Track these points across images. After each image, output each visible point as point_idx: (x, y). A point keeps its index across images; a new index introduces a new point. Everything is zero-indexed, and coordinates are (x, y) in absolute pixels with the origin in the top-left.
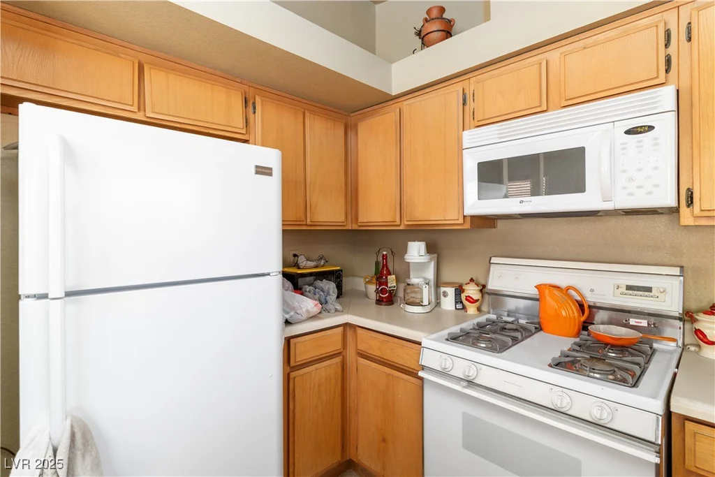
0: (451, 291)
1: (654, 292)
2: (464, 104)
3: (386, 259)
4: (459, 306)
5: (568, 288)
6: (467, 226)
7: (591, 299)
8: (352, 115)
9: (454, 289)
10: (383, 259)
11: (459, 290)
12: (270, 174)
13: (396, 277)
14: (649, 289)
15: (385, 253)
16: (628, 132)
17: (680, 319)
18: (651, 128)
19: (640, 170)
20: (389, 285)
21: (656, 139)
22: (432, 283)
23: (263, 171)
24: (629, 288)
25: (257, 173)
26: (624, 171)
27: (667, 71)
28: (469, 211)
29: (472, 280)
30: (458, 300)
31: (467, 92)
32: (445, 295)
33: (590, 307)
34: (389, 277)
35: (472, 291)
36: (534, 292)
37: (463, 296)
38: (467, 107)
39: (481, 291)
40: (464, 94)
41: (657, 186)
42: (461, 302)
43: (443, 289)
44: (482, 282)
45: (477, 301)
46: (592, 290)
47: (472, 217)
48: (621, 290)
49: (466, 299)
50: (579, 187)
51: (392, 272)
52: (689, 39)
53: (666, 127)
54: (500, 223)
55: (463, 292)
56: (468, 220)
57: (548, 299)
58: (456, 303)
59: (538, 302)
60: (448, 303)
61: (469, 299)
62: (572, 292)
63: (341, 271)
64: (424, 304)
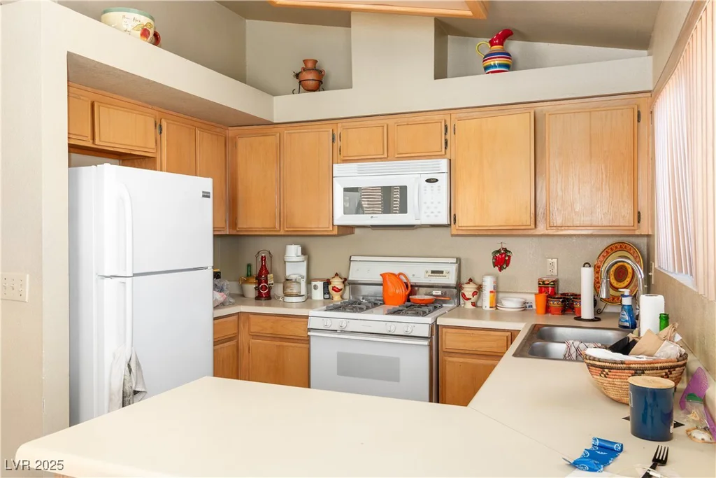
0: (320, 285)
1: (444, 274)
2: (333, 141)
3: (265, 260)
4: (327, 296)
5: (400, 274)
6: (335, 232)
7: (413, 280)
8: (229, 128)
9: (322, 282)
10: (262, 260)
11: (327, 283)
12: (209, 197)
13: (274, 275)
14: (442, 272)
15: (263, 255)
16: (428, 181)
17: (455, 288)
18: (437, 180)
19: (432, 203)
20: (269, 283)
21: (439, 187)
22: (305, 278)
23: (206, 195)
24: (433, 272)
25: (204, 196)
26: (425, 203)
27: (446, 148)
28: (336, 223)
29: (337, 275)
30: (326, 291)
31: (335, 132)
32: (316, 287)
33: (412, 286)
34: (268, 276)
35: (337, 283)
36: (379, 279)
37: (330, 287)
38: (335, 144)
39: (343, 282)
40: (333, 135)
41: (439, 212)
42: (329, 293)
43: (313, 283)
44: (344, 276)
45: (341, 290)
46: (413, 275)
47: (338, 226)
48: (428, 274)
49: (333, 289)
50: (403, 210)
51: (270, 271)
52: (455, 133)
53: (443, 180)
54: (357, 231)
55: (331, 284)
56: (336, 228)
57: (389, 284)
58: (324, 294)
59: (382, 287)
60: (318, 294)
61: (335, 289)
62: (402, 277)
63: (220, 273)
64: (302, 294)
